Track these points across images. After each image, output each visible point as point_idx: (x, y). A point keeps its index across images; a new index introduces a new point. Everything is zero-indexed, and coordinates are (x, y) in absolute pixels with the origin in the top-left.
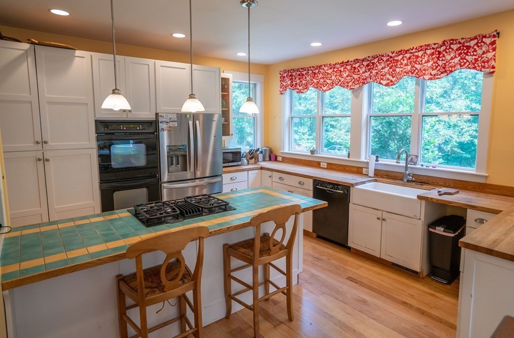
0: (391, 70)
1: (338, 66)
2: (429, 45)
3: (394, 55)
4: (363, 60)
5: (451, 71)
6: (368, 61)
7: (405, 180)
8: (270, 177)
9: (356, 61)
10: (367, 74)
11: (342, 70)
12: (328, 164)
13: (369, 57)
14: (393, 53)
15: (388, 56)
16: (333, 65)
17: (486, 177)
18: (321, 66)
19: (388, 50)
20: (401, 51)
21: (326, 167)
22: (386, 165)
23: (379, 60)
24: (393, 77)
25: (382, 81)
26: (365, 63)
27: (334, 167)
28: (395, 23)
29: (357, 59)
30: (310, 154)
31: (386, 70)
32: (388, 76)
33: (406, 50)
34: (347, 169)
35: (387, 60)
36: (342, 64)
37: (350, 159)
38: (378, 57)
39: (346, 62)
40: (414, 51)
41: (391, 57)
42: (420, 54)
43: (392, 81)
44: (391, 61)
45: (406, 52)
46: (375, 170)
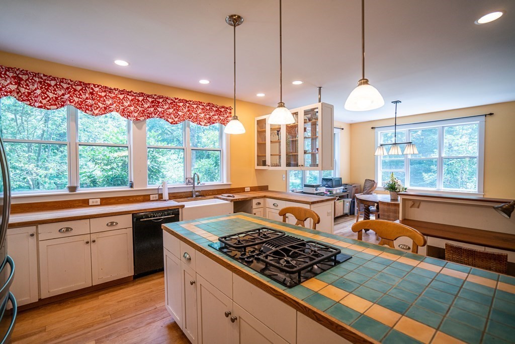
0: (174, 112)
1: (116, 92)
2: (201, 103)
3: (177, 101)
4: (148, 96)
5: (214, 123)
6: (153, 98)
7: (194, 196)
8: (32, 235)
9: (142, 94)
10: (152, 109)
11: (121, 98)
12: (101, 199)
13: (155, 95)
14: (176, 99)
15: (172, 100)
16: (110, 89)
17: (230, 185)
18: (89, 84)
19: (172, 95)
20: (182, 100)
21: (99, 203)
22: (174, 188)
23: (163, 101)
24: (175, 118)
25: (168, 119)
26: (150, 100)
27: (112, 201)
28: (204, 82)
29: (142, 93)
30: (68, 192)
31: (171, 111)
32: (173, 116)
33: (188, 100)
34: (131, 199)
35: (171, 103)
36: (122, 92)
37: (134, 189)
38: (163, 98)
39: (128, 92)
40: (191, 103)
41: (174, 102)
42: (195, 106)
43: (174, 121)
44: (174, 105)
45: (187, 101)
46: (169, 193)
